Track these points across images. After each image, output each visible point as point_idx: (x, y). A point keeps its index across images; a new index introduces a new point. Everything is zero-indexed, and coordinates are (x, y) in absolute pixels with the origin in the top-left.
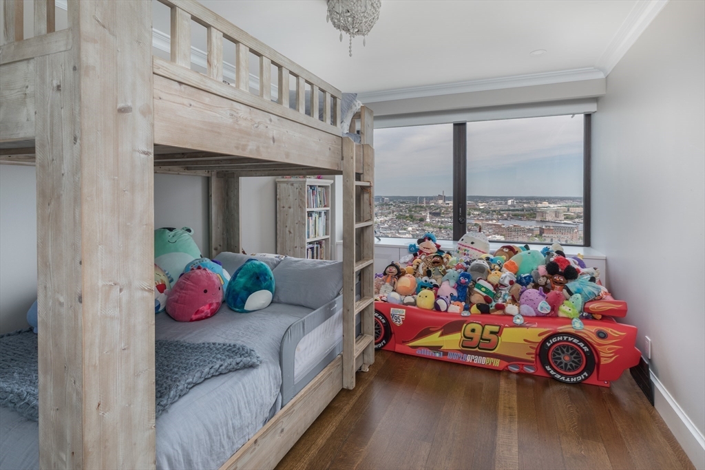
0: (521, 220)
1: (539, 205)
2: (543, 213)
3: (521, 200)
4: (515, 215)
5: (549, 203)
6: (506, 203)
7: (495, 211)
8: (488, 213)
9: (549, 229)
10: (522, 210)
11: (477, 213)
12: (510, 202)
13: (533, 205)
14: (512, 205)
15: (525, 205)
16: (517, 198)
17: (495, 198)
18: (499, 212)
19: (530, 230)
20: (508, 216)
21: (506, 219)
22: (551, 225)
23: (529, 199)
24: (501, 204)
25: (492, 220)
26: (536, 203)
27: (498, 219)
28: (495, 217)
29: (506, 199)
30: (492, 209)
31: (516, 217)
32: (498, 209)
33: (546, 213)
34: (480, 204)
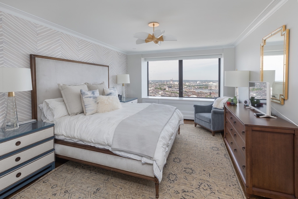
0: (202, 89)
1: (209, 83)
2: (211, 87)
3: (202, 81)
4: (200, 87)
5: (213, 83)
6: (197, 83)
7: (192, 86)
8: (190, 86)
9: (213, 93)
10: (203, 85)
11: (186, 87)
12: (198, 82)
13: (207, 83)
14: (199, 84)
15: (204, 83)
16: (200, 81)
17: (192, 81)
18: (194, 86)
19: (206, 93)
20: (198, 88)
21: (197, 89)
22: (214, 91)
23: (205, 81)
24: (195, 83)
25: (191, 89)
26: (208, 83)
27: (194, 89)
28: (192, 88)
29: (196, 81)
30: (191, 85)
31: (200, 88)
32: (194, 85)
33: (212, 86)
34: (187, 83)
